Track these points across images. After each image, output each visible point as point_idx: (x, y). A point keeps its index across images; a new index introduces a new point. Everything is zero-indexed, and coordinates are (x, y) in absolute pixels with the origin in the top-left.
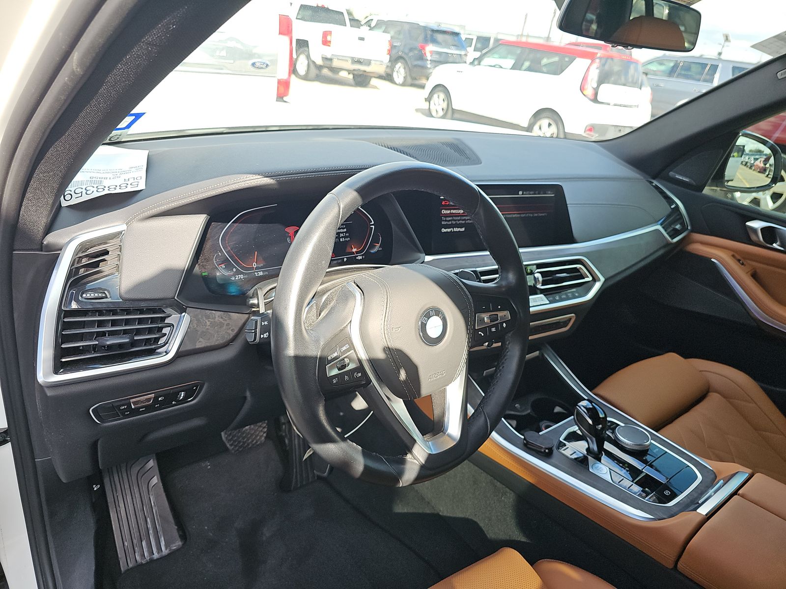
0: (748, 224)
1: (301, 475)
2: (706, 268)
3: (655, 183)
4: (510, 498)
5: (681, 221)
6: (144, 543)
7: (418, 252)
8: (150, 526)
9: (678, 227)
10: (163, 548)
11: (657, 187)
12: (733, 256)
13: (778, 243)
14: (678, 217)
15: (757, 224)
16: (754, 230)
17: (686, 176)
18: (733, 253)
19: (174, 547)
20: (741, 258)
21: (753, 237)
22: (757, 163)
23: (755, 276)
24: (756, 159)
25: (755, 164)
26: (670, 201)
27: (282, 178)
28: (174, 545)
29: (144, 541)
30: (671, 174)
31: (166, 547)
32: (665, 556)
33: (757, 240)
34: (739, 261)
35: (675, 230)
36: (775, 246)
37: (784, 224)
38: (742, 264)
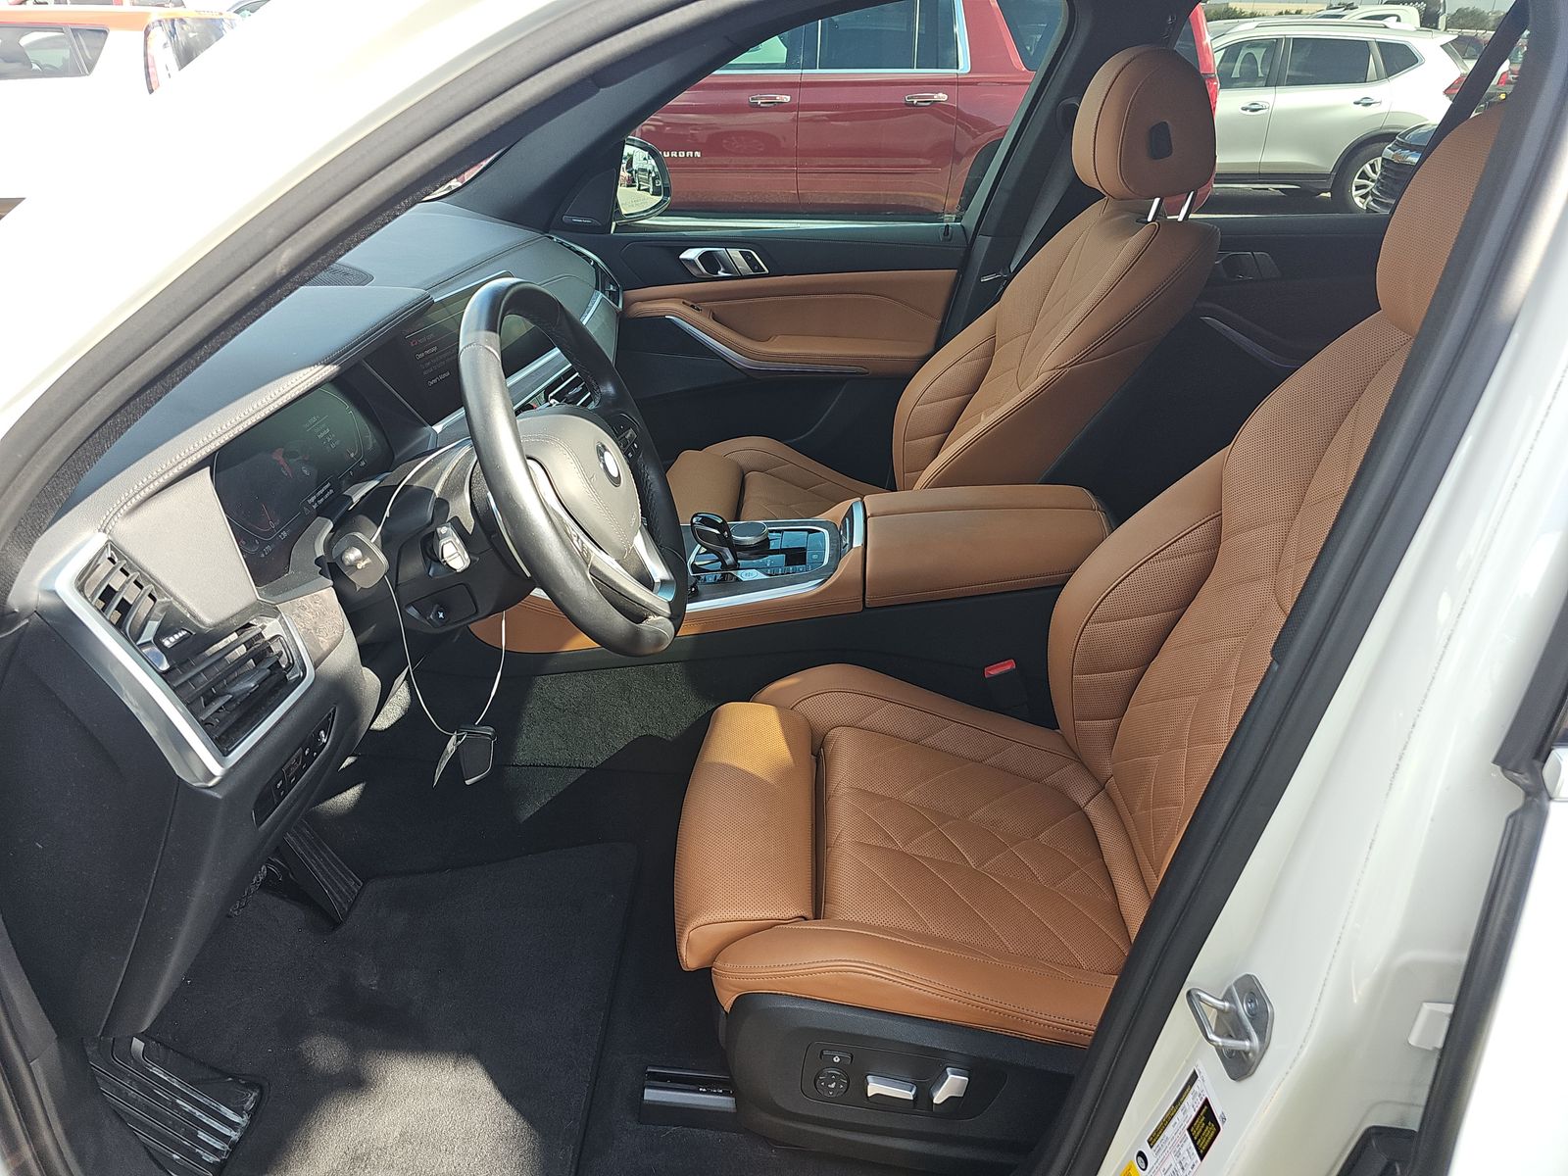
0: (682, 256)
1: (340, 892)
2: (662, 327)
3: (555, 238)
4: (677, 669)
6: (202, 1135)
7: (421, 427)
8: (188, 1108)
9: (611, 287)
10: (236, 1119)
11: (559, 243)
12: (684, 303)
13: (722, 269)
14: (604, 275)
15: (692, 254)
16: (691, 262)
17: (586, 217)
18: (683, 300)
19: (249, 1105)
20: (694, 302)
21: (694, 272)
23: (715, 318)
26: (588, 259)
27: (343, 359)
28: (248, 1103)
29: (200, 1133)
30: (565, 219)
31: (238, 1112)
32: (851, 602)
33: (699, 273)
34: (692, 306)
35: (612, 292)
36: (721, 274)
37: (721, 245)
38: (698, 310)
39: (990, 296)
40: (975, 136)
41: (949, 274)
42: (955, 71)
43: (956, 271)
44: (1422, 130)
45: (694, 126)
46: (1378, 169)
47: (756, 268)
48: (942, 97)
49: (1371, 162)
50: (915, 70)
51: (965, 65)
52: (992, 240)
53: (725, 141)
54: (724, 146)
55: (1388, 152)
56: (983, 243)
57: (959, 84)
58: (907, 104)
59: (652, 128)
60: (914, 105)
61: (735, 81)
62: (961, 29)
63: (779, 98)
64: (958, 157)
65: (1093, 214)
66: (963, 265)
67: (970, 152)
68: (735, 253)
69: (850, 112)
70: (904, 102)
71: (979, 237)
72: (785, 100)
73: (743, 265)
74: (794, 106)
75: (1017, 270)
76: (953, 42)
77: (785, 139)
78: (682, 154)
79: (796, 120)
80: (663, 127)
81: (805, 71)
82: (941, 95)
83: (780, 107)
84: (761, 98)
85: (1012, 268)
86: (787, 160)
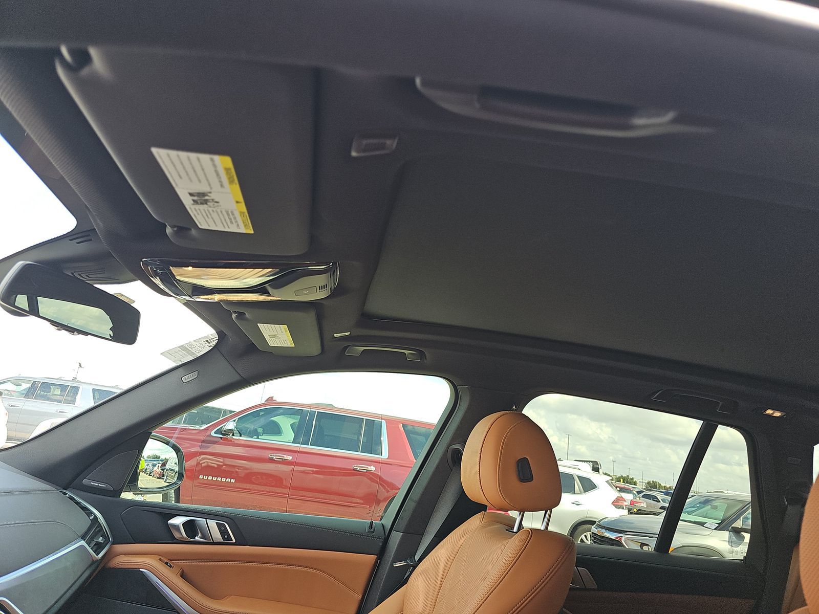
0: (169, 522)
2: (136, 578)
3: (69, 494)
5: (101, 533)
9: (100, 540)
11: (71, 498)
12: (160, 559)
13: (200, 535)
14: (98, 529)
15: (178, 521)
16: (176, 527)
17: (102, 482)
18: (160, 557)
20: (168, 560)
21: (177, 535)
22: (156, 468)
23: (183, 575)
24: (154, 465)
25: (154, 470)
26: (89, 513)
30: (85, 481)
33: (181, 536)
34: (167, 563)
35: (97, 544)
36: (197, 539)
37: (202, 516)
38: (171, 566)
39: (400, 580)
40: (388, 492)
41: (372, 558)
42: (380, 456)
43: (376, 556)
44: (606, 520)
45: (239, 467)
46: (589, 538)
47: (226, 537)
48: (372, 468)
49: (585, 534)
50: (360, 453)
51: (385, 455)
52: (402, 535)
53: (254, 477)
54: (253, 480)
55: (594, 529)
56: (396, 537)
57: (381, 463)
58: (354, 470)
59: (216, 466)
60: (357, 471)
61: (262, 445)
62: (384, 439)
63: (286, 457)
64: (378, 502)
65: (474, 522)
66: (381, 553)
67: (385, 500)
68: (212, 524)
69: (322, 470)
70: (352, 468)
71: (393, 533)
72: (289, 459)
73: (217, 535)
74: (294, 463)
75: (420, 560)
76: (379, 443)
77: (286, 480)
78: (224, 480)
79: (292, 471)
80: (222, 466)
81: (302, 446)
82: (372, 467)
83: (285, 462)
84: (276, 456)
85: (417, 558)
86: (284, 491)
